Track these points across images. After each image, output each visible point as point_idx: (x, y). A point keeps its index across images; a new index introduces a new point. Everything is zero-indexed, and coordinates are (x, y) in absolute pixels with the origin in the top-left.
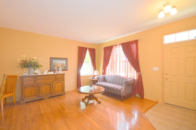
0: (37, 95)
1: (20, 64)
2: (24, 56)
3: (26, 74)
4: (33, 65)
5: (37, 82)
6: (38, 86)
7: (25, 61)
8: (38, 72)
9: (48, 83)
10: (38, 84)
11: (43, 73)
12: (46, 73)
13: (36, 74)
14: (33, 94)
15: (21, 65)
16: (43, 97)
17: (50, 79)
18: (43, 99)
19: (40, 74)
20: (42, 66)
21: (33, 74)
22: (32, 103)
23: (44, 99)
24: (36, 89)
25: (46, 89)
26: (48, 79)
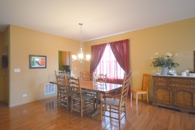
0: (171, 102)
1: (153, 62)
2: (157, 53)
3: (159, 74)
4: (165, 63)
5: (171, 85)
6: (173, 91)
7: (158, 59)
8: (173, 72)
9: (188, 90)
10: (172, 88)
11: (181, 75)
12: (184, 75)
13: (171, 75)
14: (166, 100)
15: (154, 64)
16: (179, 109)
17: (192, 85)
18: (179, 111)
19: (175, 75)
20: (178, 65)
21: (167, 75)
22: (164, 109)
23: (181, 112)
24: (170, 95)
25: (184, 97)
26: (188, 85)
